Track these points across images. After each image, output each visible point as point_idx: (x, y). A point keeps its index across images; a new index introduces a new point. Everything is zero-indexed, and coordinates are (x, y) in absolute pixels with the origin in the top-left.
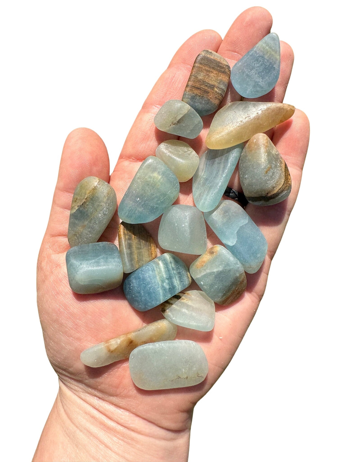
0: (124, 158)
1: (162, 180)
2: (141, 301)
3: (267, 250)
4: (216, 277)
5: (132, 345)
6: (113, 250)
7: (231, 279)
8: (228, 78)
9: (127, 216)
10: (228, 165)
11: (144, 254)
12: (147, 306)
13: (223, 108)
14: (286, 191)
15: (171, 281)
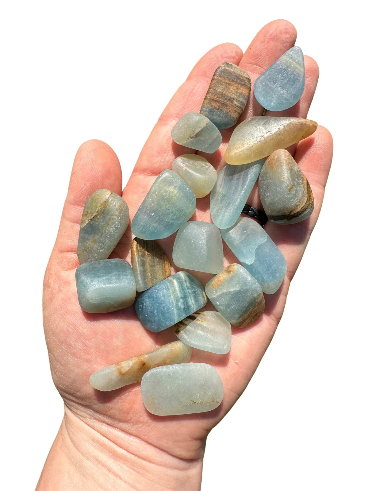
0: (138, 171)
1: (178, 195)
2: (155, 321)
3: (286, 270)
4: (232, 297)
5: (144, 368)
6: (125, 267)
7: (248, 300)
8: (248, 91)
9: (141, 231)
10: (247, 180)
11: (158, 272)
12: (161, 326)
13: (243, 122)
14: (309, 209)
15: (186, 301)
